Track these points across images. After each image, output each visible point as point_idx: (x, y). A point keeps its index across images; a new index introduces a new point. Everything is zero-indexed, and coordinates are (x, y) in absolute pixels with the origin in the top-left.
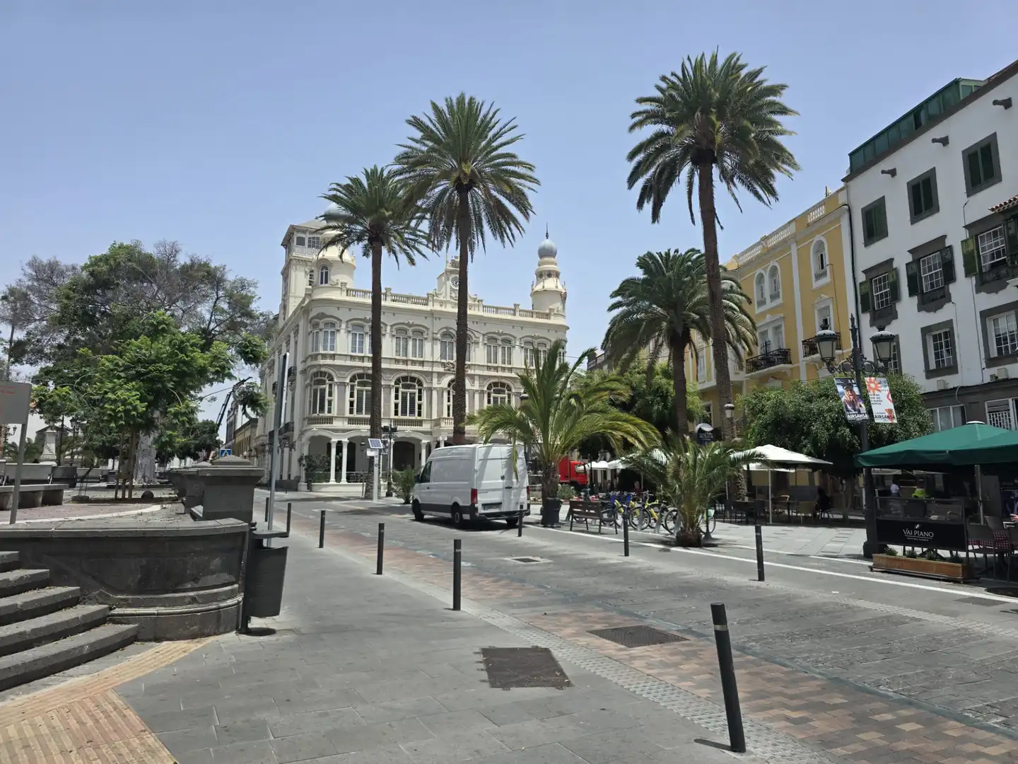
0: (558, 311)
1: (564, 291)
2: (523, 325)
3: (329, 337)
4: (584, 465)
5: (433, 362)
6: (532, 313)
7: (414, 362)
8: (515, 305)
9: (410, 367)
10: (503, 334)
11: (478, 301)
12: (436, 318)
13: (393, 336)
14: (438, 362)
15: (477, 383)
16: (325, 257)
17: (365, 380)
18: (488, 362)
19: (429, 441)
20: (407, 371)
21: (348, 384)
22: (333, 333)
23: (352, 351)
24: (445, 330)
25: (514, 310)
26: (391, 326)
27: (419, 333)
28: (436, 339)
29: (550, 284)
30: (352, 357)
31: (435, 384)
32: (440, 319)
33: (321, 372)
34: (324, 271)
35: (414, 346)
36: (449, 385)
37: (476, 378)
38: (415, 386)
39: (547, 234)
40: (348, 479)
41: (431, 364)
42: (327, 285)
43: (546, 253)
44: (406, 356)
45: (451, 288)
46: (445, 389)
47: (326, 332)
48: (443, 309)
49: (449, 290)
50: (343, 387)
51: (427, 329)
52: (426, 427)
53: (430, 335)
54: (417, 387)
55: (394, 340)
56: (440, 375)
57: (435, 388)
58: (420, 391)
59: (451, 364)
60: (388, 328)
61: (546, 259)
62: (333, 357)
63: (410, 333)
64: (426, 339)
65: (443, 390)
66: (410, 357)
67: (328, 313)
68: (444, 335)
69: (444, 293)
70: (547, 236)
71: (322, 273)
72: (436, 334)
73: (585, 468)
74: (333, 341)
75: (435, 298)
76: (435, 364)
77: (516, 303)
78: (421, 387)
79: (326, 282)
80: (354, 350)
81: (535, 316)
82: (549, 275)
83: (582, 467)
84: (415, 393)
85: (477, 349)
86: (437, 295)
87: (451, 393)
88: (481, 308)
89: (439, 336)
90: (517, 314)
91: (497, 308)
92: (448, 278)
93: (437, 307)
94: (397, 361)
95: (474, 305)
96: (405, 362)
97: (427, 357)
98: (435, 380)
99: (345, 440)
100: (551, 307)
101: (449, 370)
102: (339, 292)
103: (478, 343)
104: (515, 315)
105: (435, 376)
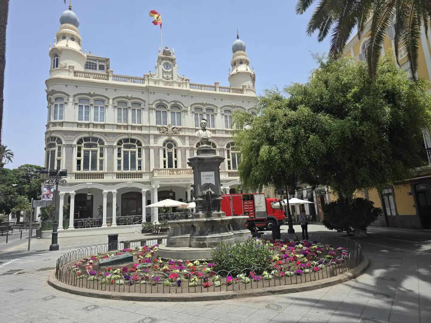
0: (249, 87)
1: (253, 73)
2: (222, 97)
3: (59, 108)
4: (279, 201)
5: (149, 127)
6: (229, 89)
7: (133, 127)
8: (216, 83)
9: (130, 131)
10: (206, 104)
11: (186, 80)
12: (151, 93)
13: (115, 107)
14: (154, 127)
15: (187, 142)
16: (55, 47)
17: (91, 142)
18: (196, 126)
19: (148, 190)
20: (128, 134)
21: (75, 145)
22: (62, 105)
23: (79, 120)
24: (159, 102)
25: (215, 87)
26: (113, 99)
27: (138, 104)
28: (152, 109)
29: (242, 68)
30: (78, 124)
31: (152, 143)
32: (154, 93)
33: (52, 137)
34: (56, 58)
35: (133, 115)
36: (164, 145)
37: (187, 138)
38: (135, 146)
39: (238, 36)
40: (76, 225)
41: (148, 128)
42: (57, 68)
43: (237, 48)
44: (127, 123)
45: (163, 70)
46: (161, 147)
47: (56, 105)
48: (157, 85)
49: (161, 71)
50: (71, 148)
51: (144, 101)
52: (146, 178)
53: (147, 106)
54: (137, 146)
55: (116, 110)
56: (156, 137)
57: (152, 147)
58: (140, 150)
59: (165, 128)
60: (111, 101)
61: (238, 52)
62: (61, 124)
63: (129, 105)
64: (143, 109)
65: (159, 148)
66: (130, 123)
67: (57, 90)
68: (158, 106)
69: (157, 74)
70: (238, 38)
71: (54, 60)
72: (152, 104)
73: (281, 204)
74: (62, 112)
75: (150, 77)
76: (151, 128)
77: (216, 82)
78: (140, 147)
79: (57, 66)
80: (80, 118)
81: (231, 91)
82: (241, 63)
83: (278, 204)
84: (135, 152)
85: (186, 116)
86: (151, 76)
87: (166, 151)
88: (188, 85)
89: (154, 106)
90: (218, 89)
91: (201, 86)
92: (160, 63)
93: (152, 84)
94: (119, 127)
95: (183, 83)
96: (126, 127)
97: (145, 123)
98: (152, 141)
99: (72, 192)
100: (244, 84)
101: (163, 133)
102: (68, 73)
103: (187, 111)
104: (216, 90)
105: (152, 137)
